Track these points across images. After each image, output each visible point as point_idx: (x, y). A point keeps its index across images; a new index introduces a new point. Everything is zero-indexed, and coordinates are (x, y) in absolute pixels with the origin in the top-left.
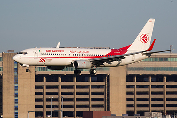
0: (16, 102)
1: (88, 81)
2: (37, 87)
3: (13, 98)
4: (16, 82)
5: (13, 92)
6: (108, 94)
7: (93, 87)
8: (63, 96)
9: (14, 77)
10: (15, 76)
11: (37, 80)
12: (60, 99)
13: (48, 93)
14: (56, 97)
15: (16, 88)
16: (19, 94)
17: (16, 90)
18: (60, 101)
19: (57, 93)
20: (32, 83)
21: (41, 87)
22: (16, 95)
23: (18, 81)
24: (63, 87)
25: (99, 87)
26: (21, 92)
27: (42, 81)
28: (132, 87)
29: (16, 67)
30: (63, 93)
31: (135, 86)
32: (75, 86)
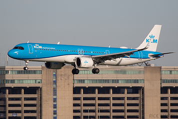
0: (55, 113)
1: (123, 93)
2: (75, 99)
3: (52, 110)
4: (55, 94)
5: (52, 103)
6: (143, 105)
7: (129, 99)
8: (100, 107)
9: (52, 89)
10: (54, 88)
11: (74, 92)
12: (97, 111)
13: (85, 105)
14: (92, 108)
15: (55, 100)
16: (57, 106)
17: (54, 101)
18: (97, 112)
19: (93, 105)
20: (70, 95)
21: (79, 99)
22: (55, 106)
23: (56, 93)
24: (100, 99)
25: (134, 99)
26: (59, 103)
27: (79, 93)
28: (166, 98)
29: (54, 80)
30: (99, 105)
31: (169, 98)
32: (112, 98)
